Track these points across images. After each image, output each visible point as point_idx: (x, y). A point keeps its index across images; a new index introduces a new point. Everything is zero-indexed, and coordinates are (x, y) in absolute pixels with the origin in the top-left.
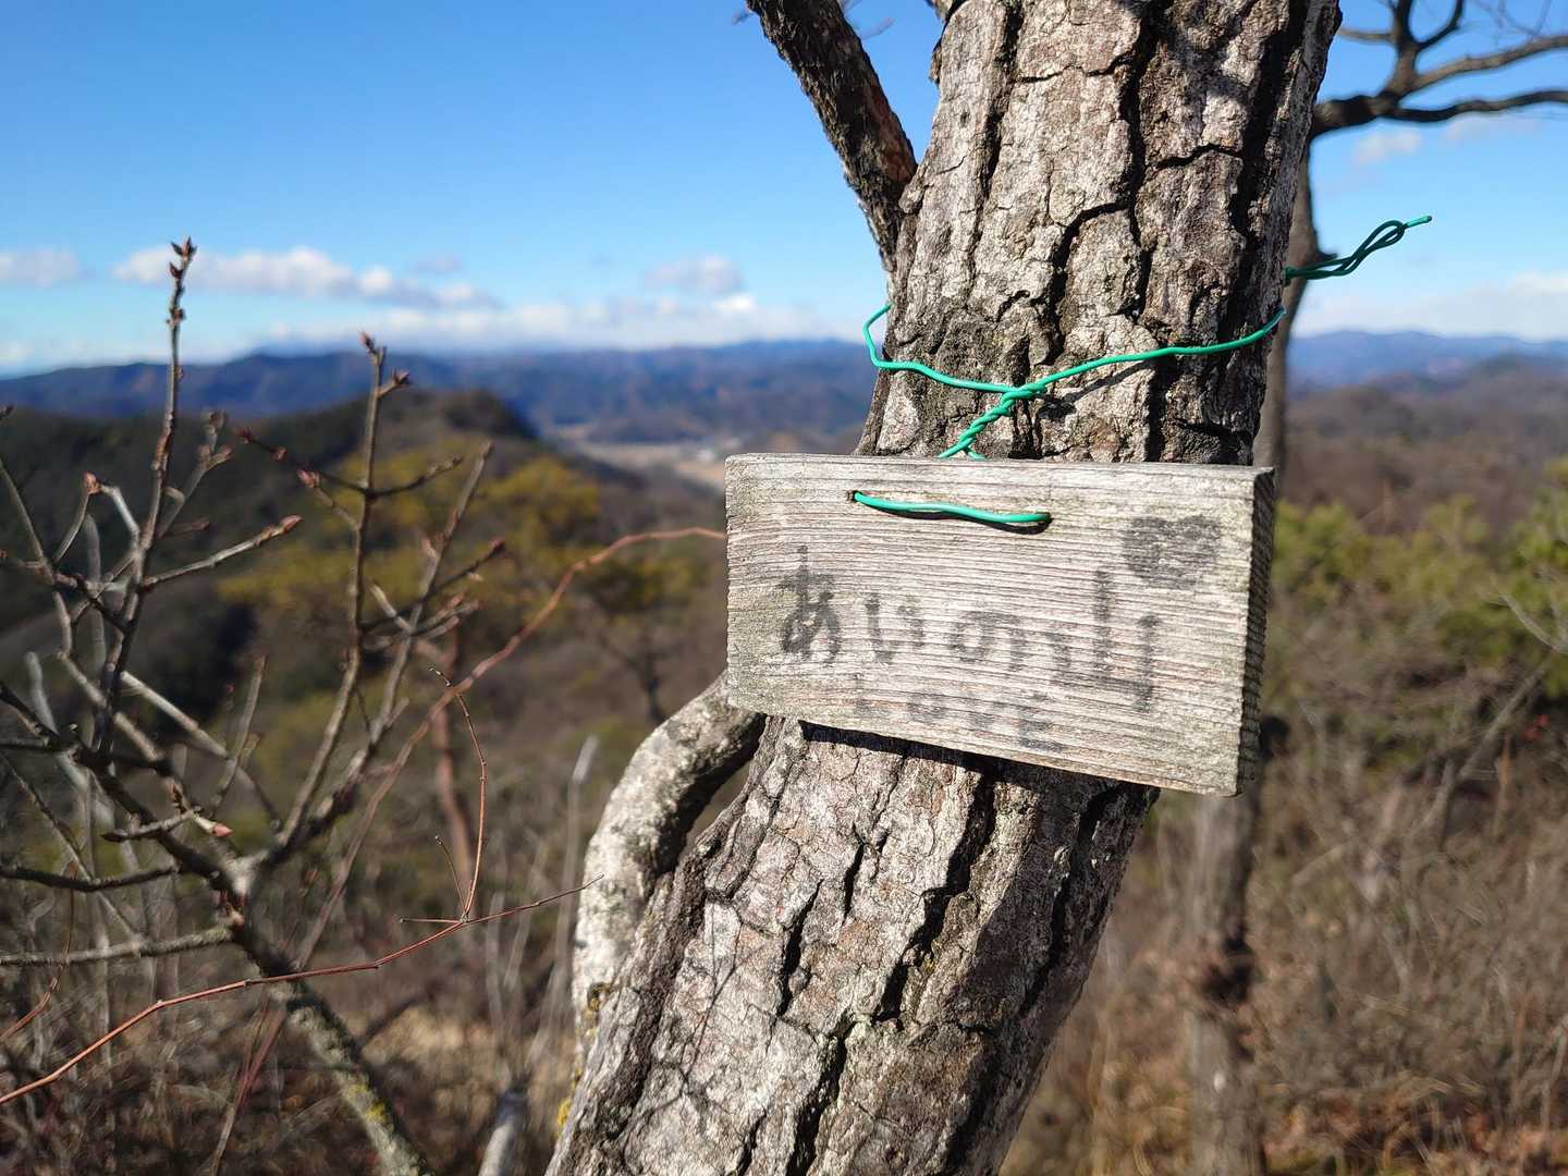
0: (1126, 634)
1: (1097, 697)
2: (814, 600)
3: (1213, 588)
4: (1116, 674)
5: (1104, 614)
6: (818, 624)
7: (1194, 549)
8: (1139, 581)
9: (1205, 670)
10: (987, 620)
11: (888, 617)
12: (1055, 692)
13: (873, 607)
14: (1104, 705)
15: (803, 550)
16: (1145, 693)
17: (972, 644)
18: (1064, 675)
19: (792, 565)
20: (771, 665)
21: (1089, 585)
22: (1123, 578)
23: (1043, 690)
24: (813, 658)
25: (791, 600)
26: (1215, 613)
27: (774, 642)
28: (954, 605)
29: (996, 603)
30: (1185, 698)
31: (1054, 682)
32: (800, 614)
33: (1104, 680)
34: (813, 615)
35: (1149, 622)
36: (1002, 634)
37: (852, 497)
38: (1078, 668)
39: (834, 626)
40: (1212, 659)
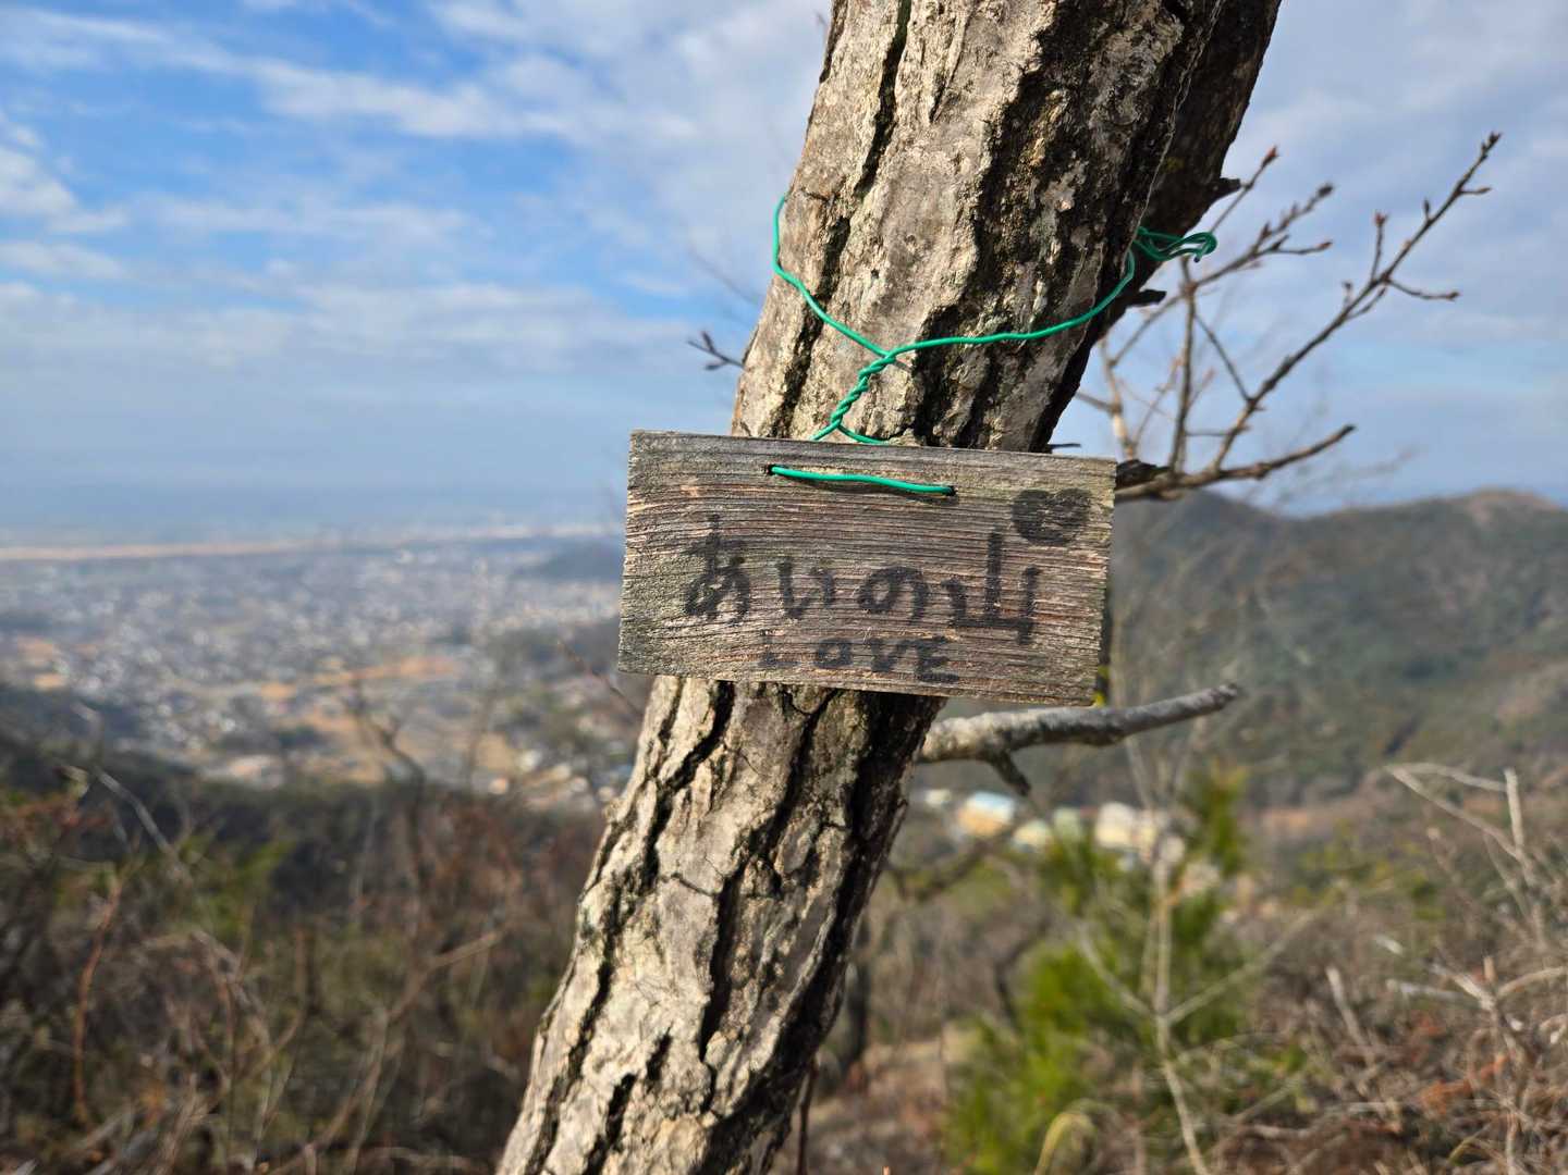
0: (1012, 582)
1: (989, 635)
2: (724, 565)
3: (1083, 546)
4: (1003, 615)
5: (995, 568)
6: (726, 586)
7: (1070, 515)
8: (1024, 541)
9: (1074, 608)
10: (894, 577)
11: (799, 577)
12: (952, 635)
13: (786, 569)
14: (994, 641)
15: (714, 518)
16: (1025, 628)
17: (880, 597)
18: (961, 621)
19: (702, 531)
20: (670, 629)
21: (985, 545)
22: (1013, 538)
23: (941, 633)
24: (719, 618)
25: (699, 565)
26: (1084, 564)
27: (676, 605)
28: (867, 565)
29: (905, 562)
30: (1058, 631)
31: (952, 626)
32: (708, 577)
33: (992, 620)
34: (722, 579)
35: (1032, 573)
36: (908, 587)
37: (769, 470)
38: (972, 612)
39: (744, 588)
40: (1080, 599)
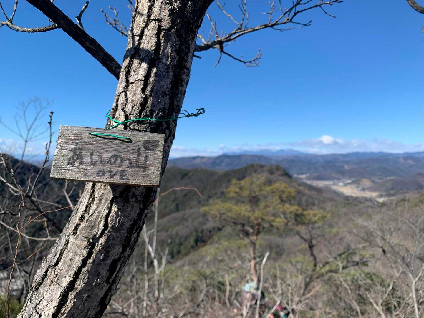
0: (142, 158)
1: (136, 170)
2: (78, 153)
3: (157, 151)
4: (140, 166)
5: (138, 155)
6: (77, 158)
7: (155, 145)
8: (145, 150)
9: (155, 164)
10: (116, 157)
11: (95, 157)
12: (128, 170)
13: (92, 155)
14: (137, 171)
15: (77, 144)
16: (145, 169)
17: (112, 161)
18: (130, 166)
19: (74, 146)
20: (63, 167)
21: (137, 151)
22: (143, 149)
23: (126, 169)
24: (75, 165)
25: (72, 154)
26: (157, 155)
27: (66, 162)
28: (110, 154)
29: (118, 154)
30: (152, 169)
31: (128, 167)
32: (73, 156)
33: (138, 166)
34: (77, 157)
35: (146, 157)
36: (119, 159)
37: (90, 134)
38: (133, 165)
39: (82, 158)
40: (157, 162)
